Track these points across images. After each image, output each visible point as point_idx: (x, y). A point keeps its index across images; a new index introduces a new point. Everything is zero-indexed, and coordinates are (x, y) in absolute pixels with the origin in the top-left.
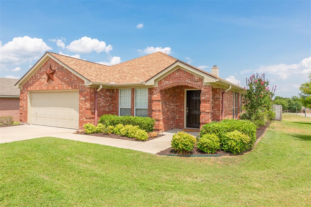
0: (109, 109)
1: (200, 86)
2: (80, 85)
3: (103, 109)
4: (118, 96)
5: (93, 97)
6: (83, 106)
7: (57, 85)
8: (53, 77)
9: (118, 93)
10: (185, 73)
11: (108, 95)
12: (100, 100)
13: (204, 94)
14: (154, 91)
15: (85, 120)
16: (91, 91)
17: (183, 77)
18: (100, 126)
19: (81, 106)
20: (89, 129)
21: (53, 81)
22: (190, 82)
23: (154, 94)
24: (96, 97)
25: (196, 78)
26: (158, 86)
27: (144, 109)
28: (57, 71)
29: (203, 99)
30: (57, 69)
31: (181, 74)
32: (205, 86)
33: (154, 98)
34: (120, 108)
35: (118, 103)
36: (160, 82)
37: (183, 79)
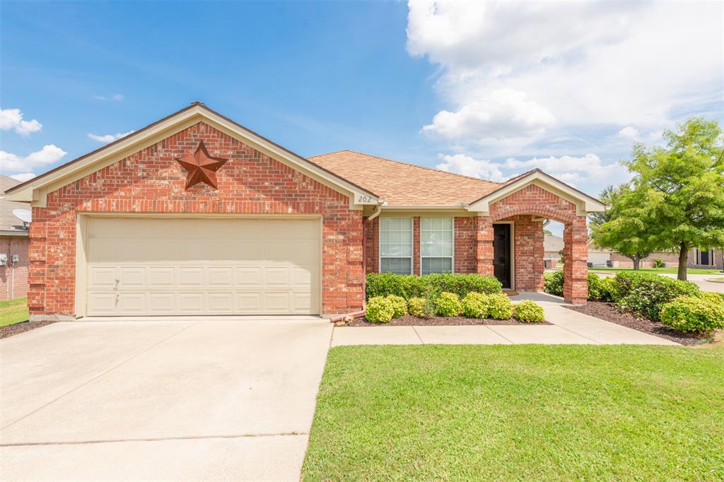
1: (570, 217)
2: (328, 203)
4: (379, 232)
6: (337, 256)
7: (231, 199)
8: (214, 176)
10: (543, 193)
13: (578, 231)
14: (481, 223)
15: (344, 290)
17: (540, 200)
19: (331, 255)
21: (215, 187)
22: (552, 209)
23: (482, 230)
25: (564, 203)
26: (490, 213)
27: (441, 258)
28: (231, 161)
29: (576, 239)
30: (233, 156)
31: (536, 194)
32: (578, 217)
33: (482, 236)
34: (382, 259)
35: (378, 247)
36: (493, 206)
37: (541, 203)
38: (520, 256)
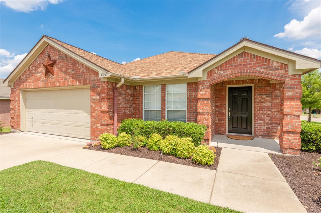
0: (130, 111)
1: (282, 77)
2: (92, 78)
3: (123, 112)
4: (142, 95)
5: (111, 95)
6: (97, 108)
7: (58, 80)
8: (52, 69)
9: (142, 91)
10: (254, 57)
11: (128, 93)
12: (119, 100)
13: (290, 88)
14: (201, 86)
15: (100, 127)
16: (109, 87)
17: (251, 64)
18: (124, 137)
19: (94, 108)
20: (107, 142)
21: (53, 75)
22: (263, 70)
23: (201, 90)
24: (115, 95)
25: (276, 64)
26: (207, 78)
27: (179, 111)
28: (58, 61)
29: (288, 96)
30: (58, 59)
31: (248, 59)
32: (291, 75)
33: (201, 95)
34: (145, 110)
35: (142, 104)
36: (210, 73)
37: (251, 67)
38: (258, 110)
